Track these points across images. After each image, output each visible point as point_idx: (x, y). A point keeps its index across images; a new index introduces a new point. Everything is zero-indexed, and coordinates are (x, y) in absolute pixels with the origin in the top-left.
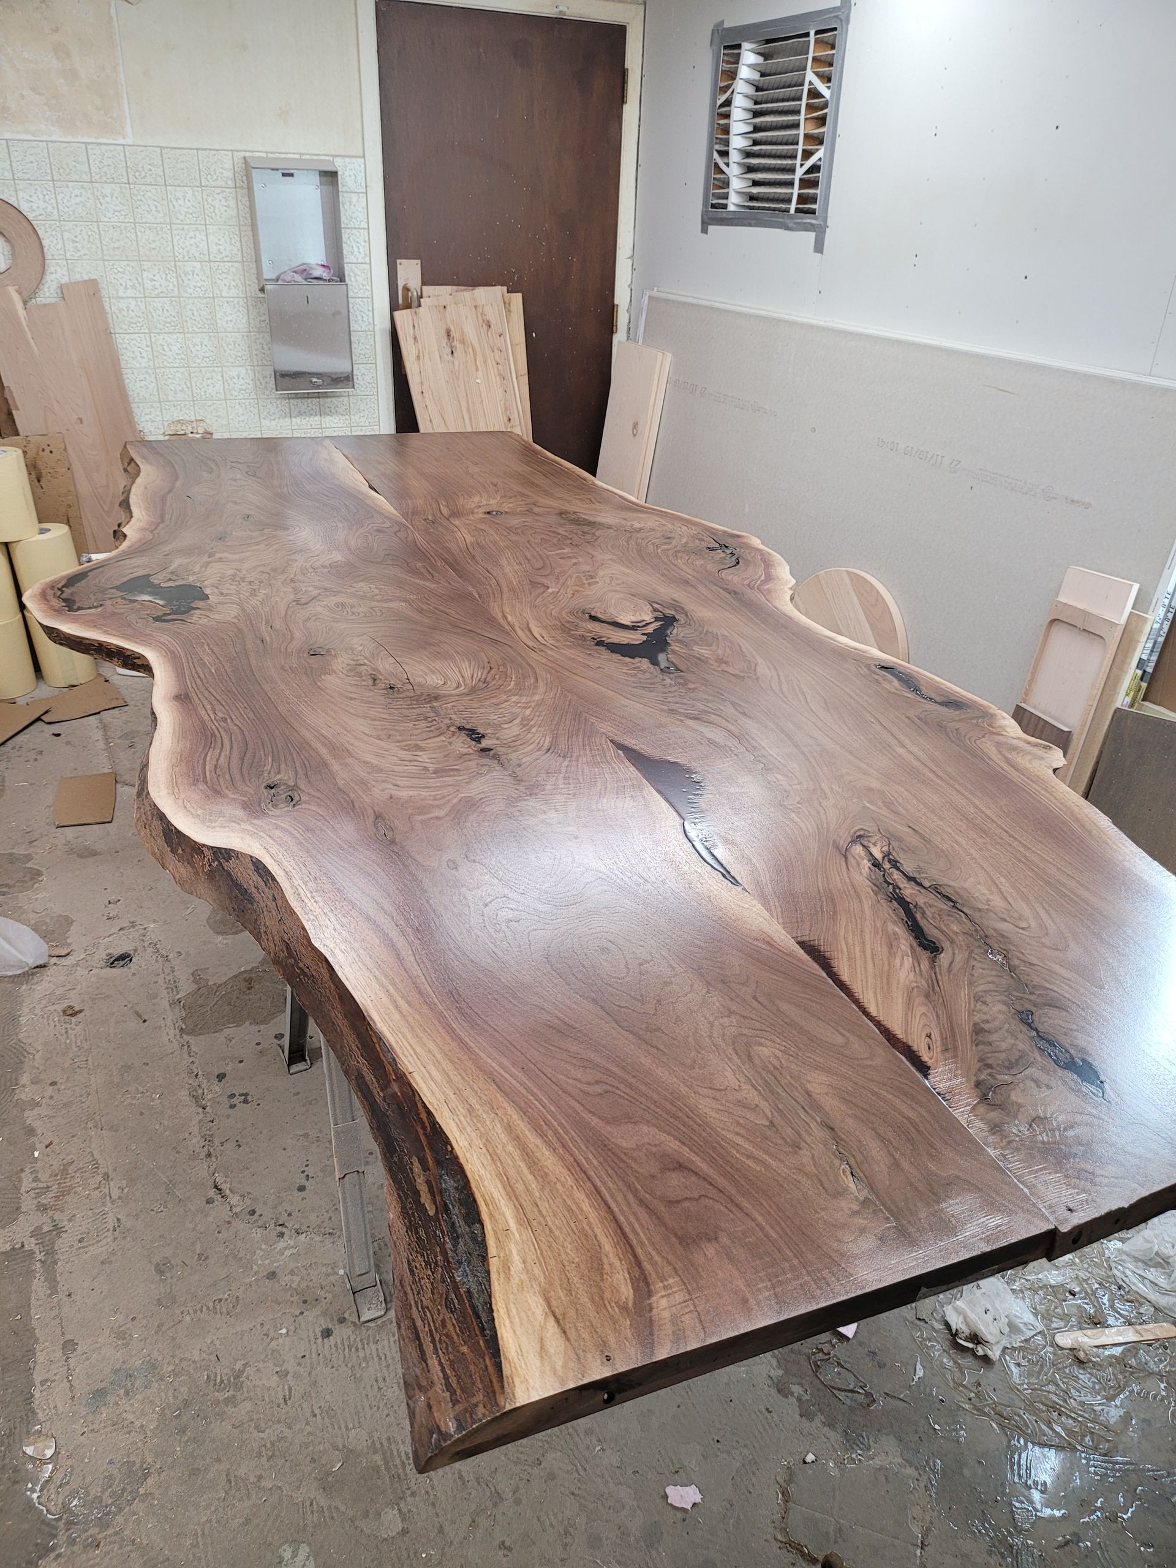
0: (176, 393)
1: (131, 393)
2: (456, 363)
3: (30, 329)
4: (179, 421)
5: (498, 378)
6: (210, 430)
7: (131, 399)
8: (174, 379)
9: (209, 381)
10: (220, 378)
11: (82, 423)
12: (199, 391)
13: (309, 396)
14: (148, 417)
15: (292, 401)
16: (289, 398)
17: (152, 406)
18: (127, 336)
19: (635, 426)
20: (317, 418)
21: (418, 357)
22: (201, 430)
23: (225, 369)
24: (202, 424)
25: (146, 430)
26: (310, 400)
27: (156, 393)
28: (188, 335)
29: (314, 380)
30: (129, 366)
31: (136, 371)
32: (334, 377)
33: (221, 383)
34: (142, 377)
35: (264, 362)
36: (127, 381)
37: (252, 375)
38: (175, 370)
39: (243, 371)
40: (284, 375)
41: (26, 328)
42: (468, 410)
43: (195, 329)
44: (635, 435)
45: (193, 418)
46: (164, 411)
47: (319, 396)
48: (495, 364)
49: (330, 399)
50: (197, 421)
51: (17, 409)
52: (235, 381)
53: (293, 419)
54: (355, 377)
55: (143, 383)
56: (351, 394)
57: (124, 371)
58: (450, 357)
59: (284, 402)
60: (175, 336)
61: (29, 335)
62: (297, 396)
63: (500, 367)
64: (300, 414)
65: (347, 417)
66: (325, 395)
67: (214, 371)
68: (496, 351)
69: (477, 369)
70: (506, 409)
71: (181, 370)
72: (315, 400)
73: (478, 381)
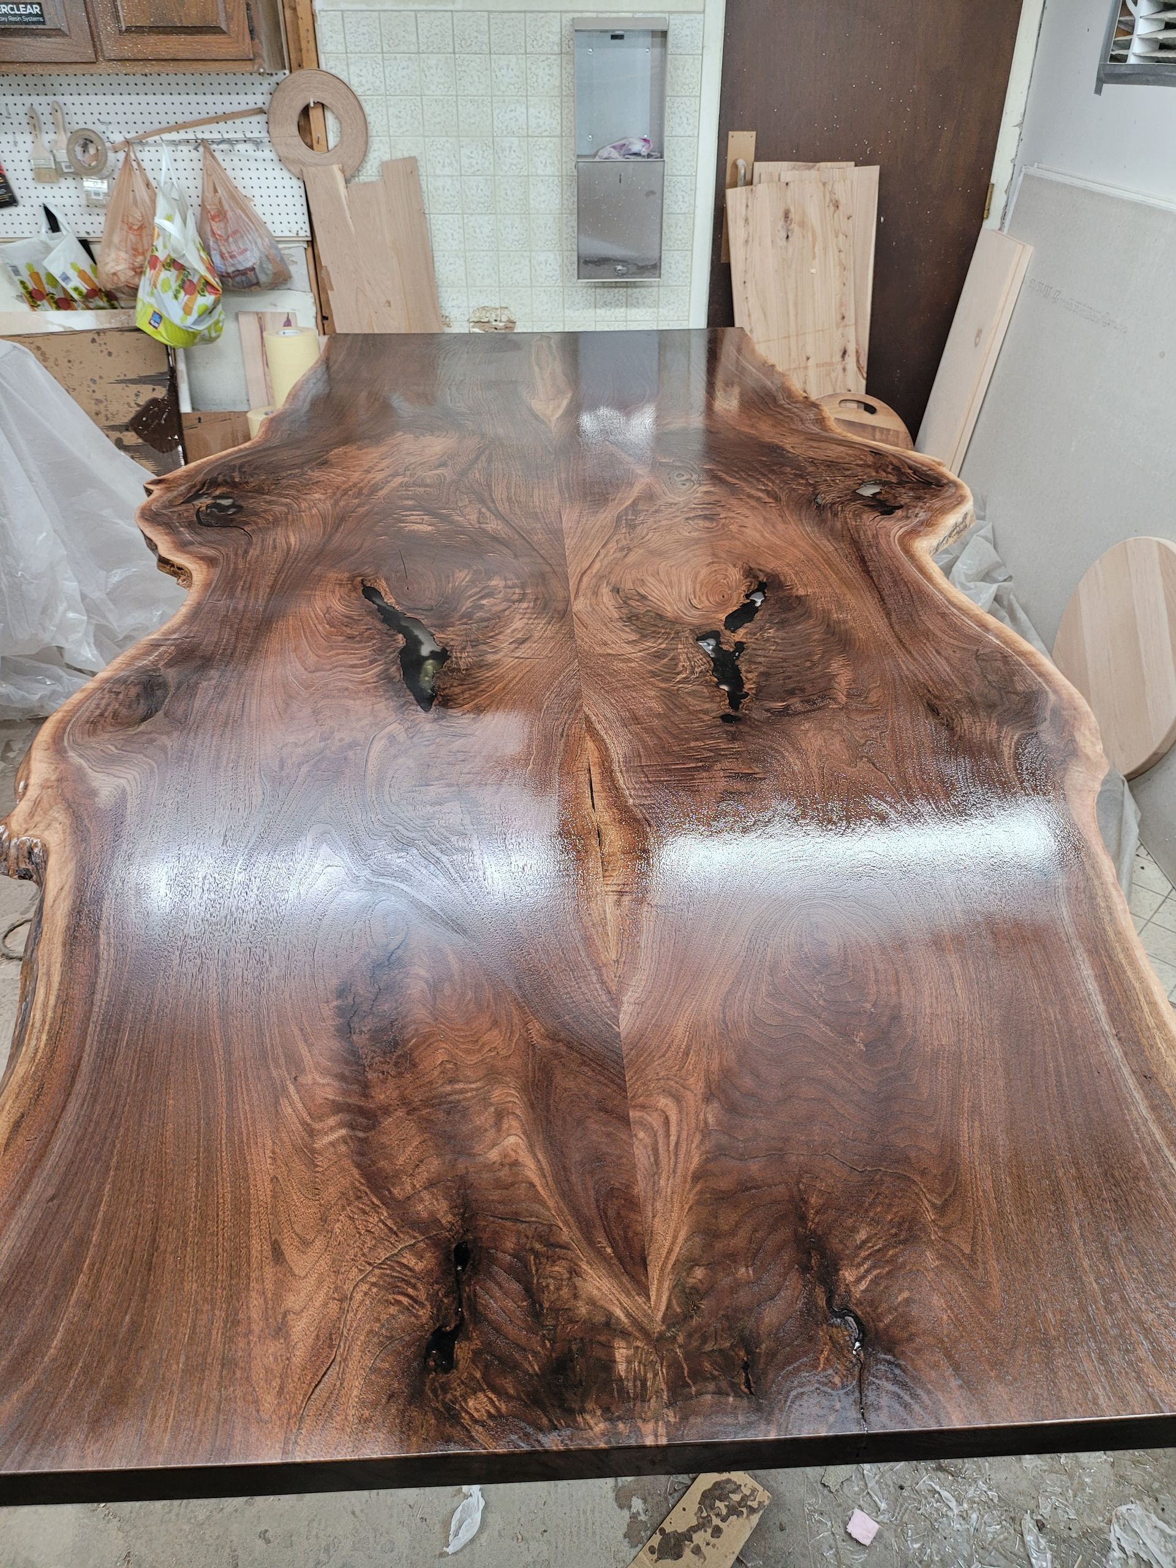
0: (483, 278)
1: (441, 277)
2: (790, 249)
3: (349, 209)
4: (484, 308)
5: (838, 268)
6: (513, 319)
7: (440, 283)
8: (482, 263)
9: (517, 266)
10: (528, 263)
11: (389, 305)
12: (506, 276)
13: (616, 285)
14: (454, 303)
15: (598, 290)
16: (596, 287)
17: (459, 292)
18: (442, 217)
19: (979, 333)
20: (623, 310)
21: (747, 241)
22: (504, 319)
23: (534, 254)
24: (506, 312)
25: (452, 316)
26: (616, 290)
27: (463, 277)
28: (499, 217)
29: (619, 268)
30: (441, 248)
31: (446, 254)
32: (640, 264)
33: (528, 268)
34: (452, 260)
36: (437, 264)
37: (558, 261)
38: (483, 253)
39: (552, 257)
40: (588, 262)
41: (346, 207)
42: (796, 304)
43: (508, 210)
44: (976, 345)
45: (498, 306)
46: (471, 297)
47: (627, 285)
48: (836, 251)
49: (636, 289)
50: (501, 308)
51: (332, 289)
52: (542, 266)
53: (598, 310)
54: (664, 266)
55: (452, 267)
56: (660, 284)
57: (436, 254)
58: (784, 242)
59: (590, 291)
60: (487, 218)
61: (348, 215)
62: (604, 285)
63: (843, 255)
64: (606, 304)
65: (655, 310)
66: (634, 285)
67: (522, 255)
68: (841, 236)
69: (814, 257)
70: (841, 305)
71: (491, 254)
72: (622, 290)
73: (813, 271)
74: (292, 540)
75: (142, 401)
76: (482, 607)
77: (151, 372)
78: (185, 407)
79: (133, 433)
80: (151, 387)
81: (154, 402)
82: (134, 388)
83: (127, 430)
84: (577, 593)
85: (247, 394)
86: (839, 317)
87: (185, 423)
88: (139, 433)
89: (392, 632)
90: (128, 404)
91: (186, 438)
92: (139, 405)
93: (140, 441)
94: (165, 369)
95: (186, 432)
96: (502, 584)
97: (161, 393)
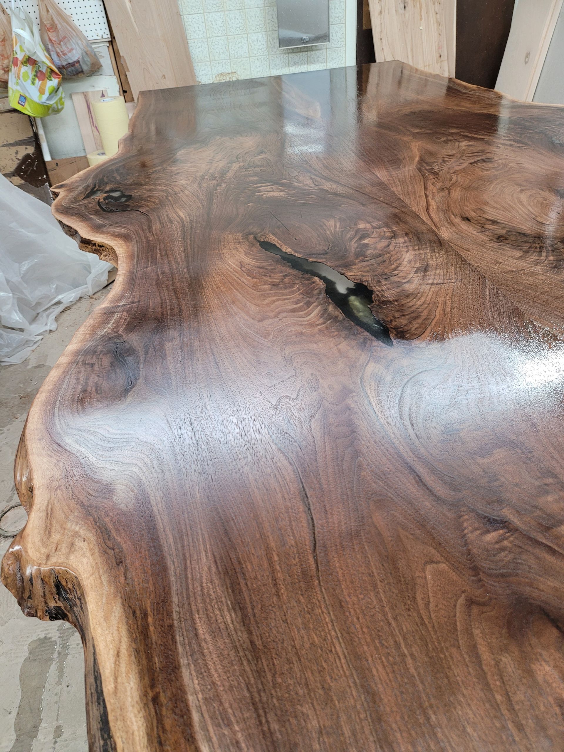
0: (219, 54)
1: (194, 56)
2: (407, 15)
3: (133, 16)
4: (221, 74)
5: (436, 25)
7: (193, 61)
8: (218, 45)
9: (240, 45)
10: (246, 42)
11: (165, 78)
12: (233, 52)
13: (300, 50)
14: (204, 72)
15: (290, 55)
16: (288, 53)
17: (206, 65)
18: (191, 16)
19: (528, 55)
20: (305, 66)
21: (381, 12)
23: (249, 35)
24: (235, 75)
25: (202, 82)
26: (301, 54)
27: (208, 55)
28: (227, 13)
30: (192, 37)
31: (196, 41)
32: (317, 35)
33: (247, 45)
34: (199, 45)
35: (274, 28)
36: (191, 48)
37: (265, 38)
38: (219, 38)
41: (131, 15)
42: (412, 50)
43: (231, 7)
44: (526, 63)
45: (230, 71)
46: (213, 68)
47: (307, 49)
48: (434, 14)
49: (314, 52)
50: (232, 73)
51: (129, 71)
52: (255, 43)
53: (291, 68)
54: (331, 34)
55: (200, 49)
56: (328, 47)
57: (189, 41)
58: (403, 11)
59: (285, 56)
60: (219, 14)
61: (133, 20)
62: (293, 52)
63: (438, 16)
64: (295, 64)
65: (325, 64)
66: (312, 49)
67: (242, 37)
68: (436, 4)
69: (421, 19)
70: (439, 48)
71: (223, 38)
72: (304, 54)
73: (421, 28)
74: (182, 214)
75: (20, 156)
76: (366, 245)
77: (23, 137)
78: (47, 157)
79: (18, 177)
80: (24, 147)
81: (27, 157)
82: (14, 149)
83: (14, 176)
84: (436, 225)
85: (83, 145)
86: (438, 55)
87: (48, 168)
88: (22, 177)
89: (306, 276)
90: (12, 159)
91: (50, 177)
92: (19, 159)
93: (23, 181)
94: (31, 134)
95: (49, 173)
96: (368, 226)
97: (31, 150)
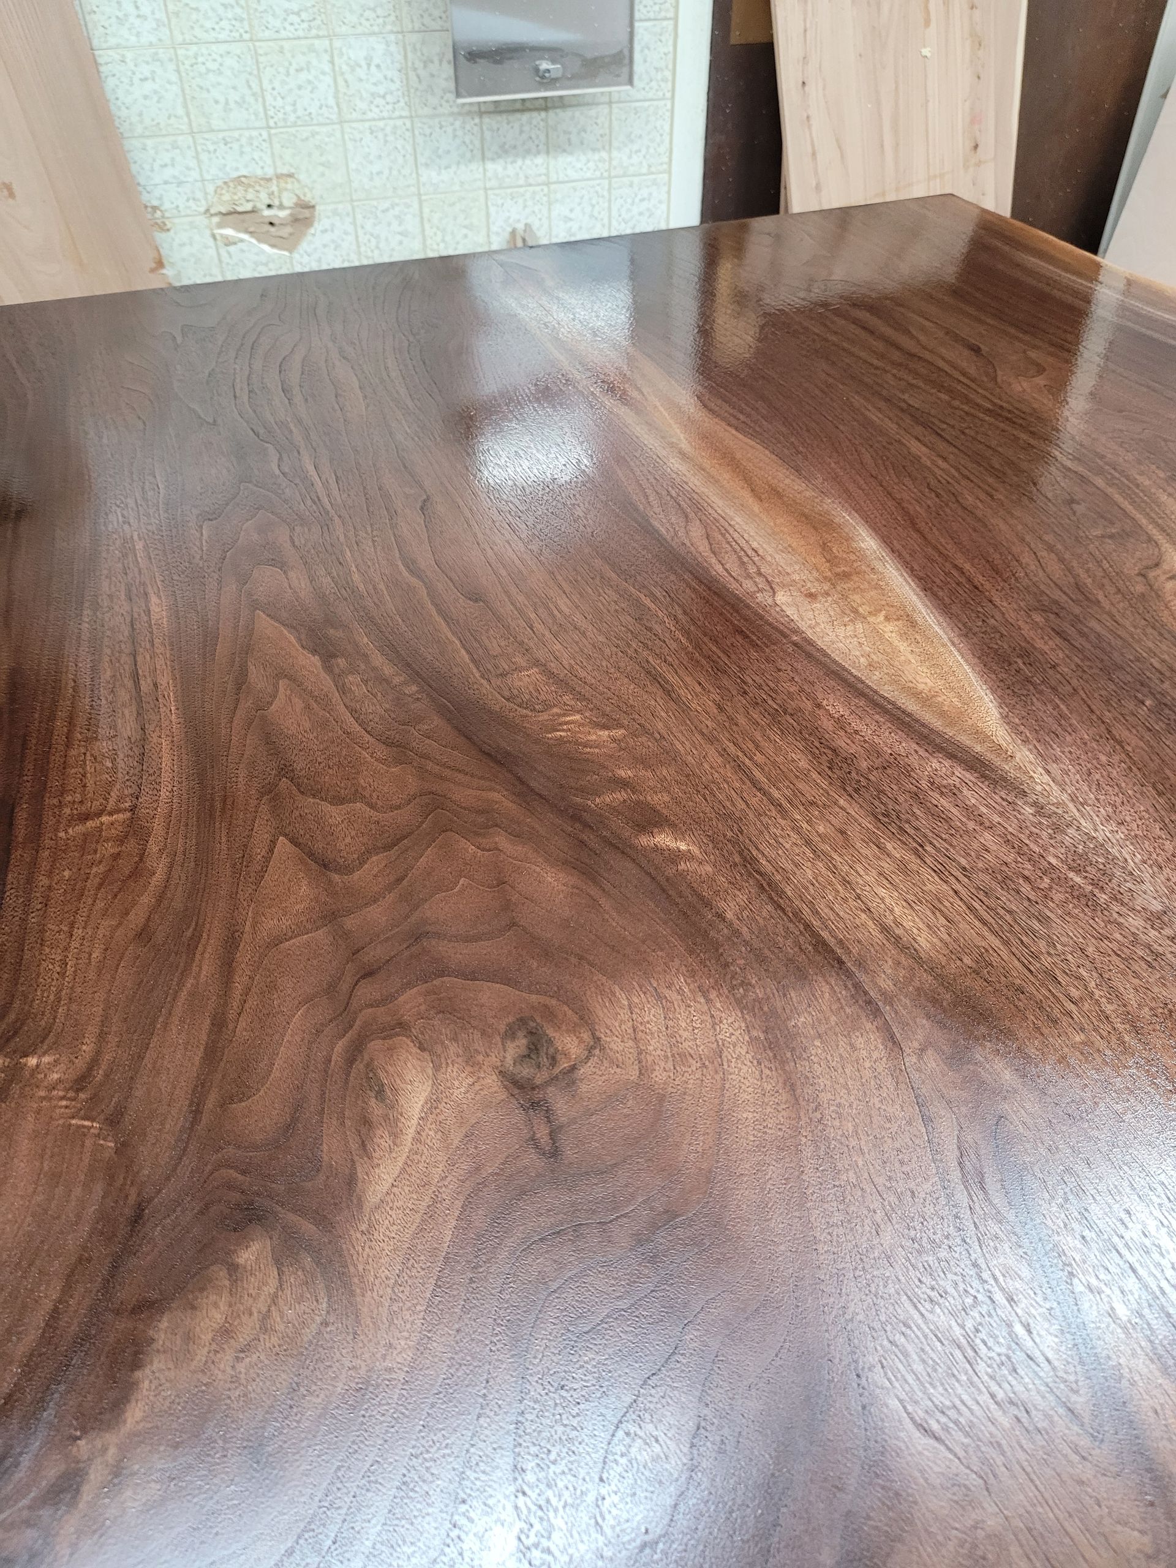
0: (227, 109)
1: (124, 113)
4: (238, 181)
6: (308, 198)
7: (123, 128)
8: (220, 73)
9: (303, 76)
10: (327, 68)
11: (12, 195)
12: (279, 102)
13: (524, 107)
14: (168, 173)
15: (486, 120)
16: (481, 114)
17: (175, 146)
20: (539, 160)
22: (288, 200)
23: (337, 43)
24: (290, 183)
25: (167, 205)
26: (525, 117)
27: (180, 111)
29: (544, 65)
30: (112, 41)
31: (129, 55)
32: (589, 55)
33: (328, 79)
34: (145, 70)
35: (427, 20)
36: (110, 83)
37: (399, 57)
38: (223, 48)
39: (380, 48)
40: (474, 56)
45: (270, 172)
46: (204, 157)
47: (546, 105)
49: (569, 113)
50: (279, 177)
52: (361, 73)
53: (490, 166)
54: (637, 57)
55: (149, 86)
56: (615, 97)
57: (103, 57)
59: (470, 124)
62: (498, 109)
63: (977, 13)
64: (506, 151)
65: (604, 154)
66: (561, 103)
67: (311, 49)
69: (927, 23)
70: (973, 121)
71: (236, 48)
72: (537, 117)
73: (926, 52)
86: (970, 144)
